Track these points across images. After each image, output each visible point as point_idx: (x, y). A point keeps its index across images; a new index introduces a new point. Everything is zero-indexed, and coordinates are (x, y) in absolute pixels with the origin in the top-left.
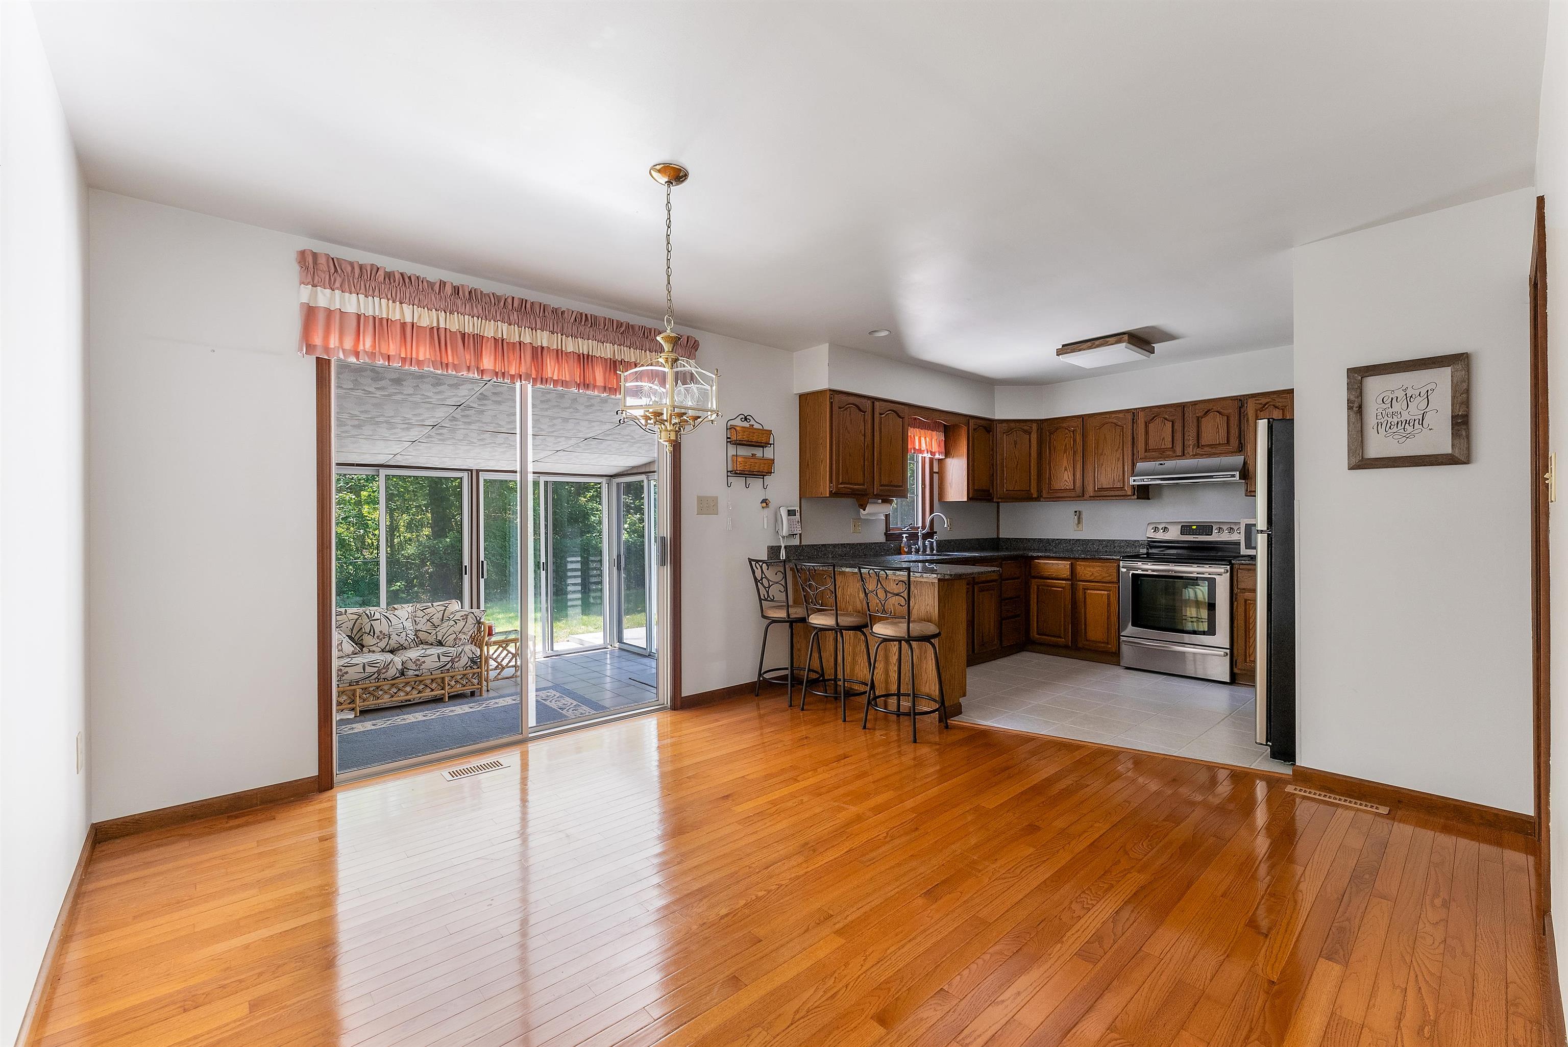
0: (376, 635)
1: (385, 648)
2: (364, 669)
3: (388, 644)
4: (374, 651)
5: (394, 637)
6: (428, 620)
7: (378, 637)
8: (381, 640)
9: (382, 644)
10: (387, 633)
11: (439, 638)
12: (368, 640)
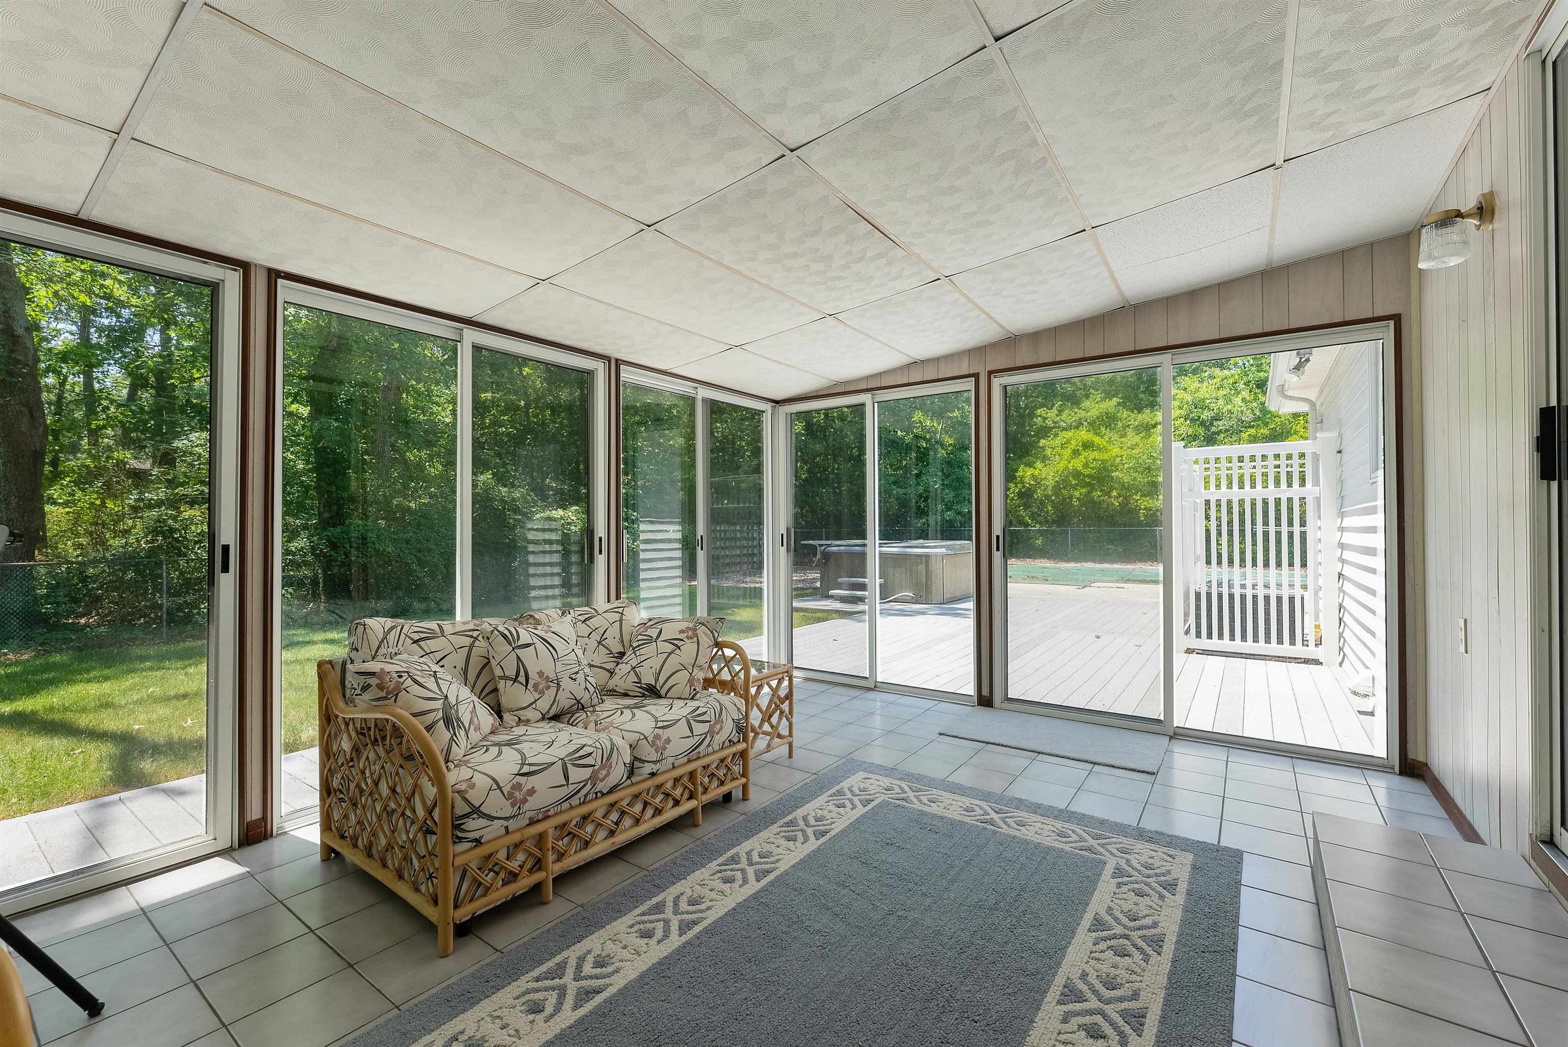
0: (531, 683)
1: (548, 711)
2: (567, 778)
3: (555, 700)
4: (528, 721)
5: (566, 683)
6: (599, 643)
7: (536, 686)
8: (542, 693)
9: (544, 704)
10: (552, 676)
11: (648, 678)
12: (512, 695)
